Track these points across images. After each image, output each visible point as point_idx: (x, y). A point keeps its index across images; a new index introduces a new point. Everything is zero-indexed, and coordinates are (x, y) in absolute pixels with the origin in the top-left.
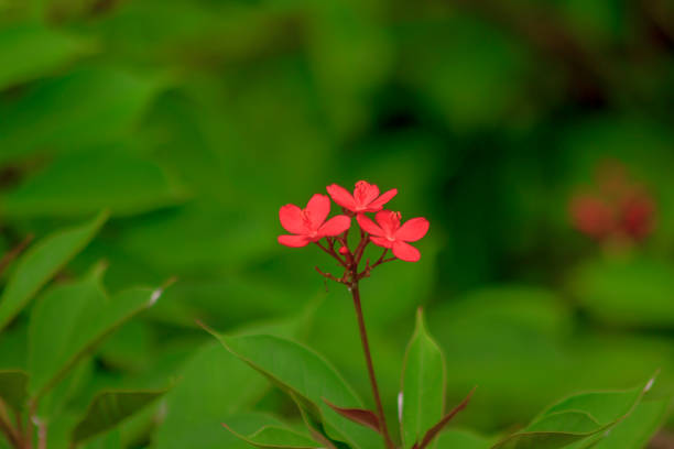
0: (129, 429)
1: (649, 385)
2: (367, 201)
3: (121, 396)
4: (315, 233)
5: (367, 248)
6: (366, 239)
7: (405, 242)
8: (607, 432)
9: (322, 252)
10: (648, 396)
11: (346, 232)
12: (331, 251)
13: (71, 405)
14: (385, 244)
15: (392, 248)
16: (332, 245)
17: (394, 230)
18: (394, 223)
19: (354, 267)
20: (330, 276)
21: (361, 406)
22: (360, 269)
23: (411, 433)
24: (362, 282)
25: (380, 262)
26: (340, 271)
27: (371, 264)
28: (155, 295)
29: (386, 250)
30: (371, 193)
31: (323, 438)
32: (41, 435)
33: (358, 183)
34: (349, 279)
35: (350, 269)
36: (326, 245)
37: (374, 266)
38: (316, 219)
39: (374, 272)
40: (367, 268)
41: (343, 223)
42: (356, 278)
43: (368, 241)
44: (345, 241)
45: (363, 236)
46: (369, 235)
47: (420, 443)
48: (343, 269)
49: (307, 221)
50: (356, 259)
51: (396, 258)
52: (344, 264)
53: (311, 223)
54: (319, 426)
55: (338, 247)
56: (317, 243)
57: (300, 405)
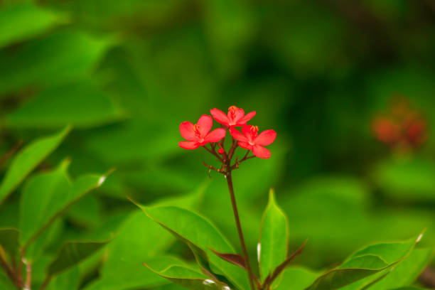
0: (85, 266)
1: (420, 238)
2: (236, 119)
3: (80, 245)
4: (203, 140)
5: (237, 149)
6: (236, 144)
7: (260, 145)
8: (392, 268)
9: (208, 152)
10: (418, 245)
11: (223, 139)
12: (213, 152)
13: (49, 250)
14: (249, 147)
15: (253, 149)
16: (213, 148)
17: (253, 138)
18: (254, 133)
19: (228, 162)
20: (212, 168)
21: (233, 251)
22: (232, 163)
23: (266, 269)
24: (233, 172)
25: (245, 158)
26: (219, 165)
27: (239, 160)
28: (102, 180)
29: (249, 150)
30: (239, 115)
31: (209, 273)
32: (28, 270)
33: (231, 108)
34: (225, 170)
35: (226, 163)
36: (210, 148)
37: (241, 161)
38: (203, 131)
39: (241, 166)
40: (237, 163)
41: (221, 133)
42: (230, 169)
43: (237, 146)
44: (222, 146)
45: (234, 142)
46: (238, 141)
47: (271, 276)
48: (221, 164)
49: (198, 132)
50: (229, 157)
51: (255, 156)
52: (222, 160)
53: (200, 134)
54: (206, 265)
55: (217, 149)
56: (204, 147)
57: (194, 251)
